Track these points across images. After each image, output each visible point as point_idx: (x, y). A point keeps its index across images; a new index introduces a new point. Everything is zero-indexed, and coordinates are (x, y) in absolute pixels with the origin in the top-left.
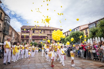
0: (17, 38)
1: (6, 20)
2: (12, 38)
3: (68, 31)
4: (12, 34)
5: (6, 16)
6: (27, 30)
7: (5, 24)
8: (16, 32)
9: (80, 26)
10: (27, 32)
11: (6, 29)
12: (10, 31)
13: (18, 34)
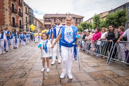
0: (41, 26)
1: (30, 13)
2: (37, 27)
3: (91, 18)
4: (36, 24)
5: (30, 10)
6: (49, 19)
7: (30, 16)
8: (39, 21)
9: (102, 13)
10: (49, 21)
11: (31, 21)
12: (34, 22)
13: (41, 23)
